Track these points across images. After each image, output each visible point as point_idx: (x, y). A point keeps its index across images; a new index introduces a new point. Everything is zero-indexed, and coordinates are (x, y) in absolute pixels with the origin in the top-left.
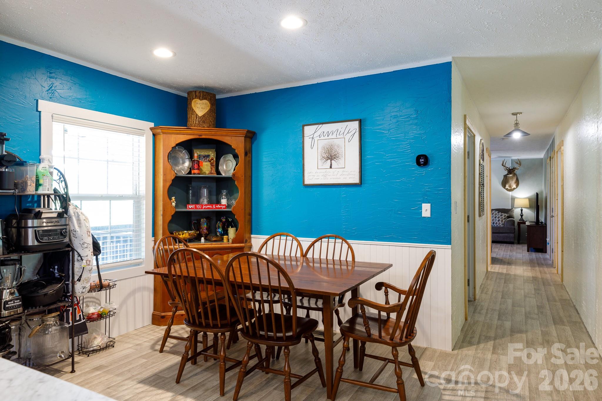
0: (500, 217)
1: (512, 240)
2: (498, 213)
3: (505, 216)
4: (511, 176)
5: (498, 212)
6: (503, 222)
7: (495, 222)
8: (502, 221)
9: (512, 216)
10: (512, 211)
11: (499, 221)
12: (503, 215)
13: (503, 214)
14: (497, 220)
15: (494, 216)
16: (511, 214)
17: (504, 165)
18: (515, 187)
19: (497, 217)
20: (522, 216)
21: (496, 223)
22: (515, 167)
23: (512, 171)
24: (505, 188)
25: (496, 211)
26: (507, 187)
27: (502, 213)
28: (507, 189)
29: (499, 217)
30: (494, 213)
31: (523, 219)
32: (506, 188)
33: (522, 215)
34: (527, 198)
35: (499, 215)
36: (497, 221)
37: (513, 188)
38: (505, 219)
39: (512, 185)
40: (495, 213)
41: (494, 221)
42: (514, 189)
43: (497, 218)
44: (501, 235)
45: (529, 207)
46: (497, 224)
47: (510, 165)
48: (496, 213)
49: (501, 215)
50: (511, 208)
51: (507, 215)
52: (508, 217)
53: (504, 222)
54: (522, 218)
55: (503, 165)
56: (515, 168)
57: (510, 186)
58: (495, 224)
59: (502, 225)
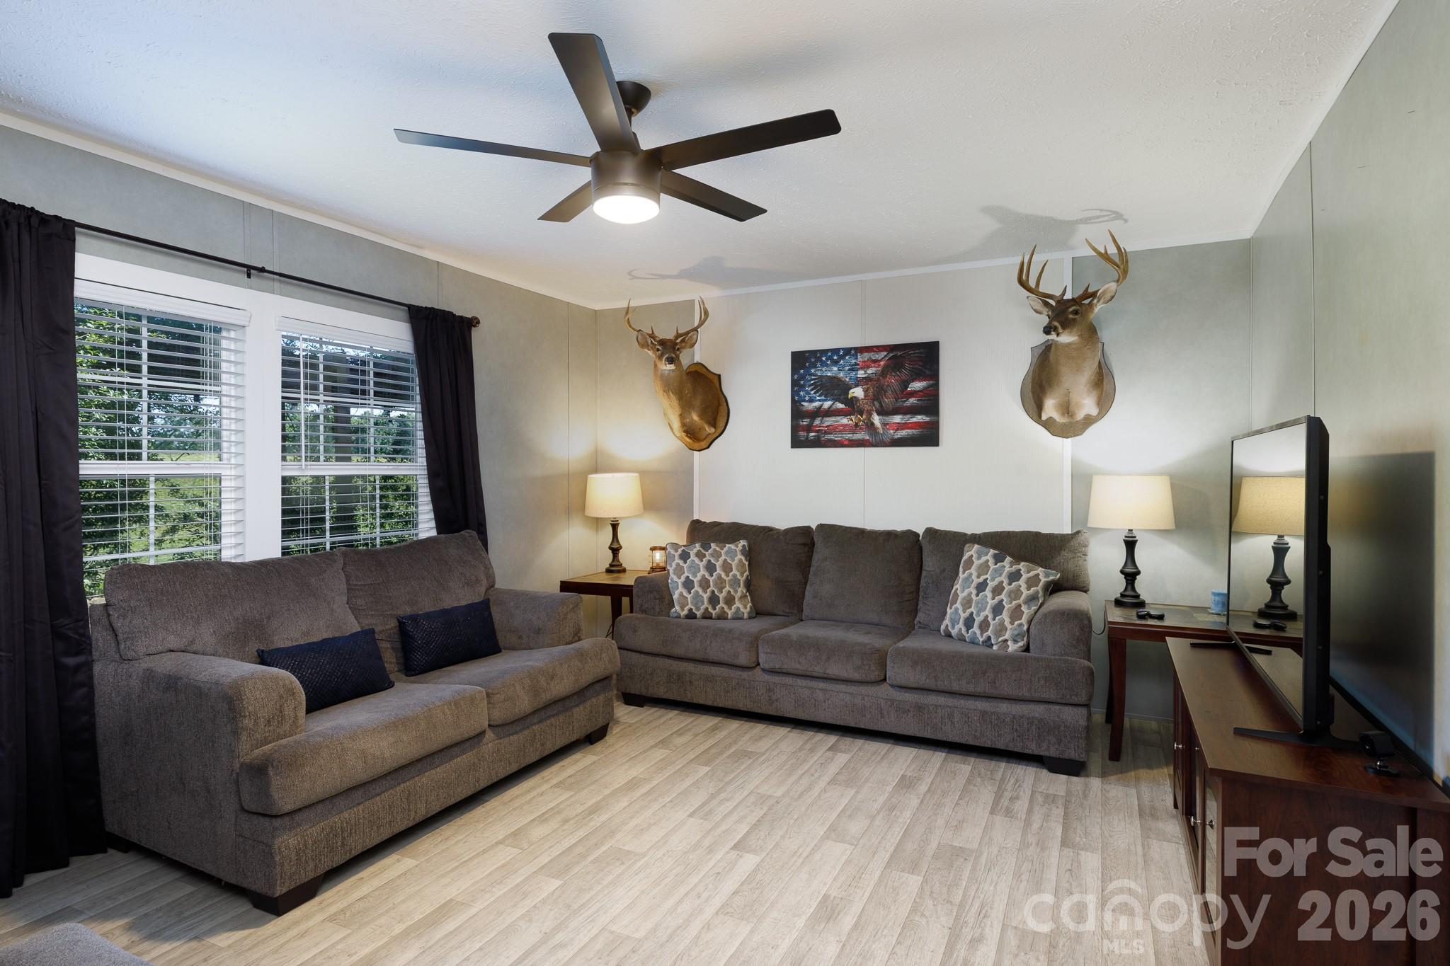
0: (1007, 588)
1: (1072, 754)
2: (998, 559)
3: (1032, 582)
4: (1069, 344)
5: (995, 556)
6: (1024, 620)
7: (978, 615)
8: (1016, 614)
9: (1076, 576)
10: (1074, 551)
11: (998, 609)
12: (1025, 576)
13: (1022, 566)
14: (991, 603)
15: (974, 577)
16: (1071, 566)
17: (1032, 284)
18: (1094, 411)
19: (991, 584)
20: (1131, 576)
21: (984, 625)
22: (1090, 290)
23: (1076, 312)
24: (1040, 416)
25: (984, 549)
26: (1051, 408)
27: (1018, 558)
28: (1049, 425)
29: (998, 590)
30: (977, 563)
31: (1138, 596)
32: (1044, 417)
33: (1130, 570)
34: (1161, 474)
35: (998, 572)
36: (988, 612)
37: (1080, 415)
38: (1032, 599)
39: (1075, 397)
40: (979, 558)
41: (972, 609)
42: (1089, 421)
43: (988, 592)
44: (1004, 707)
45: (1171, 525)
46: (989, 633)
47: (1068, 282)
48: (984, 559)
49: (1015, 576)
50: (1069, 532)
51: (1047, 575)
52: (1054, 588)
53: (1030, 622)
54: (1133, 589)
55: (1023, 283)
56: (1094, 295)
57: (1066, 409)
58: (976, 629)
59: (1015, 641)
